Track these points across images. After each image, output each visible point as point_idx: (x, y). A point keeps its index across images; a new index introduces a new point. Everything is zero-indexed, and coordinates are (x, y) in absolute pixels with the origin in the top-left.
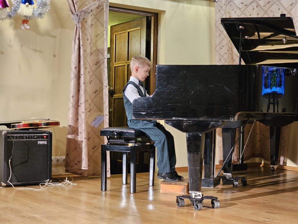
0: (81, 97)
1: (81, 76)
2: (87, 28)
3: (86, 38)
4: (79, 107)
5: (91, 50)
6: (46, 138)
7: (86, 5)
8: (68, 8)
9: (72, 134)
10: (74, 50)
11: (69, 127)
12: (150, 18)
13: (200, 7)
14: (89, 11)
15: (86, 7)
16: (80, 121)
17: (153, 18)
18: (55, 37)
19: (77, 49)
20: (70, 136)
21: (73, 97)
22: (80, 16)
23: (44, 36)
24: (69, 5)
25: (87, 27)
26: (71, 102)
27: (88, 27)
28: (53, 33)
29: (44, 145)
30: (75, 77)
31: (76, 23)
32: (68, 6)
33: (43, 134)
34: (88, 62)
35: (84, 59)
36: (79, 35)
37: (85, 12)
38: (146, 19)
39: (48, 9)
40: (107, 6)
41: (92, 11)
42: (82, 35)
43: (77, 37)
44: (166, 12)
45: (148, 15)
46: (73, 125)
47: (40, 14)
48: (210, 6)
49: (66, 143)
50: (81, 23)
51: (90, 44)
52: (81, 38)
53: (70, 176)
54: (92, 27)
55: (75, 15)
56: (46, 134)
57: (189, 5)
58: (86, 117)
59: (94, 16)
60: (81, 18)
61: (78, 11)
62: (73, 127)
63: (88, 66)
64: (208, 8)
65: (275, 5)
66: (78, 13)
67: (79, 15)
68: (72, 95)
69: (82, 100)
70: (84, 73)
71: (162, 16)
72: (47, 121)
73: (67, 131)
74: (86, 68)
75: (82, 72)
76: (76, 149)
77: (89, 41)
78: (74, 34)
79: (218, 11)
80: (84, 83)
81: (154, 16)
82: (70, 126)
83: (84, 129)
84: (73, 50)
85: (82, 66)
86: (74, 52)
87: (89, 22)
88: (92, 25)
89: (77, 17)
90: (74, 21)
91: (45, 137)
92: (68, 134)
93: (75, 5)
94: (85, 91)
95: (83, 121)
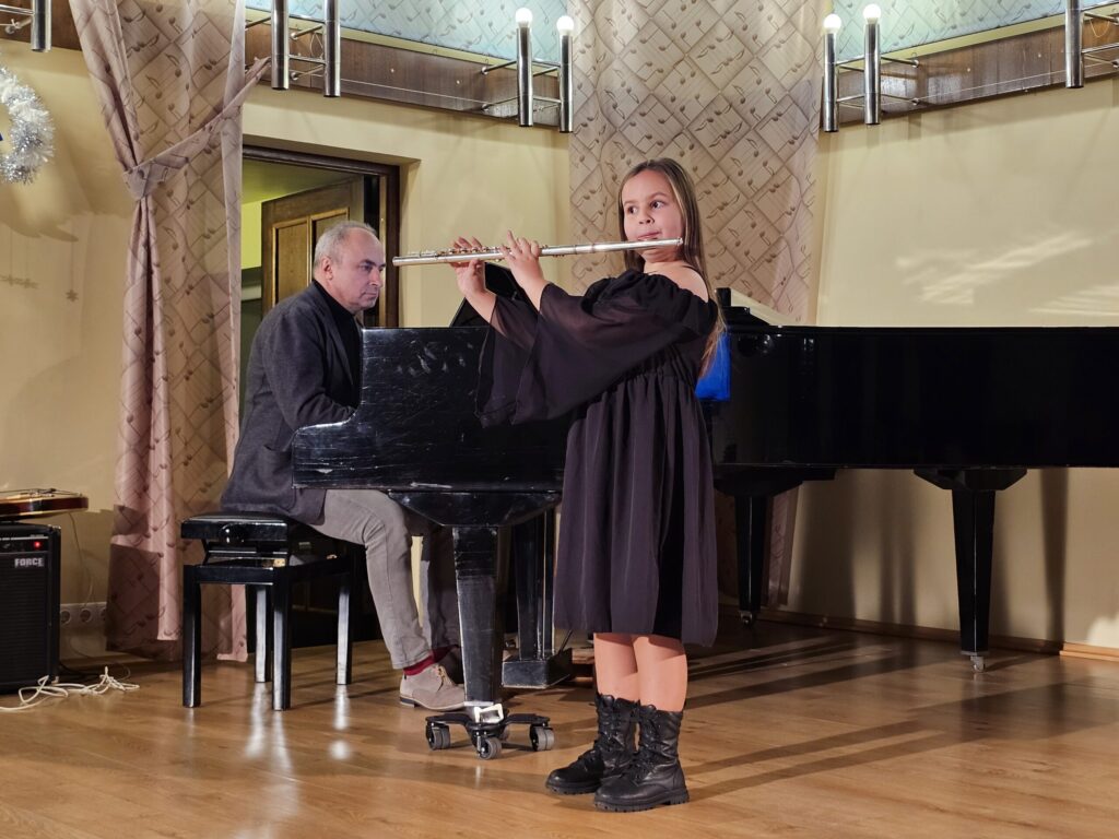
0: (158, 423)
1: (155, 357)
2: (172, 211)
3: (171, 242)
4: (152, 452)
5: (187, 278)
6: (40, 548)
7: (169, 143)
8: (113, 152)
9: (125, 532)
10: (133, 277)
11: (118, 512)
12: (374, 181)
13: (525, 149)
14: (180, 160)
15: (169, 150)
16: (153, 493)
17: (383, 180)
18: (73, 239)
19: (143, 275)
20: (121, 540)
21: (130, 420)
22: (149, 176)
23: (38, 236)
24: (116, 143)
25: (172, 207)
26: (125, 435)
27: (176, 208)
28: (67, 228)
29: (33, 569)
30: (134, 362)
31: (138, 198)
32: (112, 145)
33: (32, 537)
34: (178, 314)
35: (164, 305)
36: (148, 233)
37: (167, 164)
38: (362, 182)
39: (47, 157)
40: (236, 146)
41: (187, 160)
42: (157, 234)
43: (142, 239)
44: (423, 164)
45: (370, 171)
46: (131, 507)
47: (24, 171)
48: (555, 145)
49: (108, 560)
50: (154, 198)
51: (184, 260)
52: (152, 241)
53: (120, 662)
54: (188, 208)
55: (135, 174)
56: (42, 537)
57: (491, 144)
58: (172, 481)
59: (197, 174)
60: (155, 181)
61: (143, 161)
62: (133, 512)
63: (178, 328)
64: (550, 150)
65: (743, 143)
66: (145, 166)
67: (146, 172)
68: (126, 415)
69: (160, 429)
70: (166, 349)
71: (410, 174)
72: (49, 497)
73: (113, 524)
74: (172, 333)
75: (158, 345)
76: (140, 577)
77: (181, 251)
78: (133, 231)
79: (578, 161)
80: (166, 379)
81: (388, 175)
82: (122, 508)
83: (165, 516)
84: (130, 280)
85: (160, 328)
86: (133, 283)
87: (180, 193)
88: (192, 203)
89: (139, 179)
90: (131, 190)
91: (38, 544)
92: (114, 534)
93: (135, 143)
94: (169, 403)
95: (165, 492)
